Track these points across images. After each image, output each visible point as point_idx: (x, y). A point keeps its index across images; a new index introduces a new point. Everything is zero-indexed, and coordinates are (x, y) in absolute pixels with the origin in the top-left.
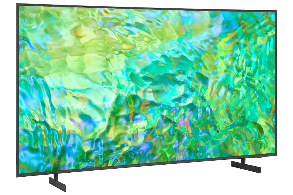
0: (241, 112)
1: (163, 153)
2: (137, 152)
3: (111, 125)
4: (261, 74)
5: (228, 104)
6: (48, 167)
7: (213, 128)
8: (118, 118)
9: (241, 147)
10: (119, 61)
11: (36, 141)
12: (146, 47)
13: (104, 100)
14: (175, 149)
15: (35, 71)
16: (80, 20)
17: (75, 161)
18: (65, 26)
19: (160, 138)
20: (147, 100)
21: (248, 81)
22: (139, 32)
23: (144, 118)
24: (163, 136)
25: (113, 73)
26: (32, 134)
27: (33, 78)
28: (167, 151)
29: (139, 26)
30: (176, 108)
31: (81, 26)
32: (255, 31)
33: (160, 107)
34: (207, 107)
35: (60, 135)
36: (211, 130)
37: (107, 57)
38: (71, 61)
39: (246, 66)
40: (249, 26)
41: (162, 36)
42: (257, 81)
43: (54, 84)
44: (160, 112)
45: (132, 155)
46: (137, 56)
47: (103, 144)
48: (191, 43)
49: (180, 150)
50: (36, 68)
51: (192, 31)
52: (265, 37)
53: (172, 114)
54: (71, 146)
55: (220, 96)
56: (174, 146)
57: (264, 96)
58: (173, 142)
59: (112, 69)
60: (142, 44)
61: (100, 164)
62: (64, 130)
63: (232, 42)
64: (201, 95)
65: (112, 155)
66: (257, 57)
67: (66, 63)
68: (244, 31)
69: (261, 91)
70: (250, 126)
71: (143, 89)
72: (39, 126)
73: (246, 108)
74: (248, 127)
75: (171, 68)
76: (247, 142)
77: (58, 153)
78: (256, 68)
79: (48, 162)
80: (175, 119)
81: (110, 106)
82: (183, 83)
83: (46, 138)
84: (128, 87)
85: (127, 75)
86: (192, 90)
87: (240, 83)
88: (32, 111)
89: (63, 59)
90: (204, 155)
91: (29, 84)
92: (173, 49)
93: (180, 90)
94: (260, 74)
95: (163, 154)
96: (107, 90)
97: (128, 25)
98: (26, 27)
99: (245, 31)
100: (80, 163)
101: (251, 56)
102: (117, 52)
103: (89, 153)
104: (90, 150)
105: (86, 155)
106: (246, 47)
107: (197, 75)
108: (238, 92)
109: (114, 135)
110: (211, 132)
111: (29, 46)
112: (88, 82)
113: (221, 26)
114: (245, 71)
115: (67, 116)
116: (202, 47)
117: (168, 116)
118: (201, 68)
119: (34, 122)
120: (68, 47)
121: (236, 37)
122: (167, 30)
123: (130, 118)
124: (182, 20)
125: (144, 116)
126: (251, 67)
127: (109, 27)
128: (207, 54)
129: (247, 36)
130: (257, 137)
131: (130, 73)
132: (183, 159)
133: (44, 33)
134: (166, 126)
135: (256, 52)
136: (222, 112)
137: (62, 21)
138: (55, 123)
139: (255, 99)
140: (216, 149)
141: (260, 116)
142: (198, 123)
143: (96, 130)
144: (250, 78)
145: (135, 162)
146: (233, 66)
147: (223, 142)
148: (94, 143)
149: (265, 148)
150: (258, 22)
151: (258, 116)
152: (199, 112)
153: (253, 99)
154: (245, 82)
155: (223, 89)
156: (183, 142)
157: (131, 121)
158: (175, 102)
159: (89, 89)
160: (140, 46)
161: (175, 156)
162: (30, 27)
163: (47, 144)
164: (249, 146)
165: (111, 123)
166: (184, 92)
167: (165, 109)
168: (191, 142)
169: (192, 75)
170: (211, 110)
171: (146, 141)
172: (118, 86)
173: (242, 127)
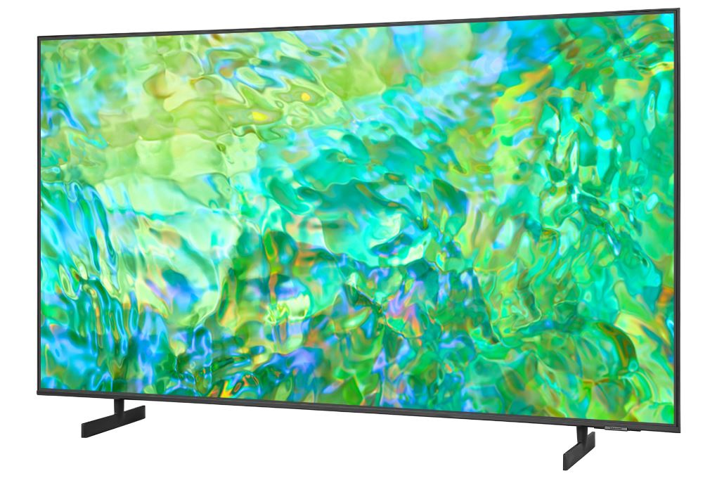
0: (564, 291)
1: (348, 379)
2: (287, 369)
3: (229, 299)
4: (629, 187)
5: (525, 268)
6: (104, 380)
7: (479, 329)
8: (243, 284)
9: (562, 391)
10: (245, 150)
11: (83, 319)
12: (306, 115)
13: (214, 241)
14: (379, 372)
15: (79, 173)
16: (163, 59)
17: (156, 374)
18: (134, 74)
19: (341, 341)
20: (310, 246)
21: (585, 206)
22: (288, 81)
23: (302, 289)
24: (348, 336)
25: (231, 180)
26: (75, 305)
27: (76, 187)
28: (359, 375)
29: (290, 65)
30: (382, 269)
31: (164, 72)
32: (608, 63)
33: (340, 265)
34: (463, 272)
35: (126, 313)
36: (475, 333)
37: (219, 141)
38: (146, 149)
39: (579, 163)
40: (587, 50)
41: (345, 89)
42: (614, 207)
43: (113, 201)
44: (340, 276)
45: (274, 375)
46: (286, 138)
47: (211, 342)
48: (419, 104)
49: (391, 378)
50: (81, 166)
51: (421, 70)
52: (641, 78)
53: (370, 285)
54: (148, 338)
55: (501, 245)
56: (376, 366)
57: (636, 251)
58: (373, 355)
59: (229, 170)
60: (297, 109)
61: (205, 386)
62: (134, 303)
63: (536, 96)
64: (447, 240)
65: (230, 371)
66: (613, 137)
67: (136, 156)
68: (573, 66)
69: (629, 236)
70: (589, 333)
71: (299, 218)
72: (88, 291)
73: (578, 281)
74: (584, 335)
75: (367, 167)
76: (581, 377)
77: (123, 353)
78: (612, 170)
79: (105, 368)
80: (379, 297)
81: (227, 255)
82: (398, 206)
83: (100, 317)
84: (266, 212)
85: (263, 184)
86: (423, 226)
87: (561, 212)
88: (74, 258)
89: (130, 146)
90: (455, 398)
91: (69, 201)
92: (372, 119)
93: (392, 225)
94: (623, 187)
95: (349, 383)
96: (220, 218)
97: (265, 64)
98: (62, 80)
99: (576, 65)
100: (166, 379)
101: (595, 134)
102: (239, 130)
103: (184, 359)
104: (185, 353)
105: (178, 363)
106: (579, 111)
107: (434, 186)
108: (554, 236)
109: (236, 325)
110: (474, 341)
111: (67, 120)
112: (179, 197)
113: (504, 54)
114: (576, 178)
115: (140, 272)
116: (449, 112)
117: (362, 288)
118: (446, 169)
119: (77, 280)
120: (140, 121)
121: (549, 81)
122: (356, 73)
123: (270, 287)
124: (397, 45)
125: (301, 283)
126: (596, 168)
127: (222, 72)
128: (462, 132)
129: (583, 78)
130: (615, 366)
131: (269, 179)
132: (400, 400)
133: (94, 91)
134: (357, 314)
135: (610, 124)
136: (506, 288)
137: (127, 62)
138: (116, 285)
139: (607, 260)
140: (491, 385)
141: (623, 308)
142: (441, 311)
143: (197, 308)
144: (591, 198)
145: (282, 394)
146: (538, 165)
147: (510, 369)
148: (192, 338)
149: (639, 402)
150: (617, 37)
151: (617, 308)
152: (441, 284)
153: (601, 257)
154: (576, 208)
155: (509, 228)
156: (398, 357)
157: (273, 294)
158: (378, 255)
159: (181, 213)
160: (292, 115)
161: (379, 391)
162: (69, 79)
163: (102, 329)
164: (590, 389)
165: (229, 294)
166: (401, 230)
167: (354, 271)
168: (421, 359)
169: (421, 185)
170: (475, 280)
171: (307, 346)
172: (242, 208)
173: (567, 335)
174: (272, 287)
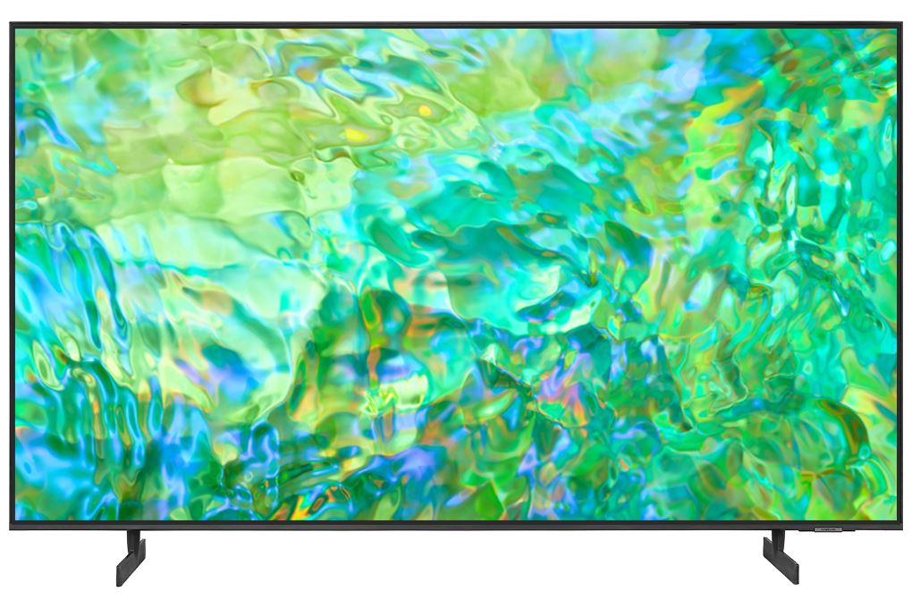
0: (778, 362)
1: (483, 485)
2: (393, 476)
3: (307, 384)
4: (860, 233)
5: (727, 334)
6: (105, 504)
7: (666, 413)
8: (328, 362)
9: (775, 487)
10: (333, 180)
11: (72, 417)
12: (426, 135)
13: (285, 303)
14: (527, 474)
15: (69, 210)
16: (208, 53)
17: (189, 491)
18: (161, 71)
19: (472, 435)
20: (429, 309)
21: (805, 256)
22: (400, 89)
23: (417, 367)
24: (483, 428)
25: (312, 221)
26: (58, 398)
27: (63, 229)
28: (499, 479)
29: (402, 68)
30: (532, 339)
31: (210, 70)
32: (834, 81)
33: (472, 334)
34: (644, 340)
35: (142, 408)
36: (661, 419)
37: (294, 167)
38: (180, 179)
39: (798, 202)
40: (809, 63)
41: (482, 102)
42: (841, 257)
43: (124, 249)
44: (472, 349)
45: (376, 485)
46: (396, 165)
47: (278, 443)
48: (587, 125)
49: (544, 482)
50: (72, 200)
51: (589, 81)
52: (875, 100)
53: (515, 360)
54: (177, 442)
55: (696, 306)
56: (522, 467)
57: (869, 311)
58: (518, 452)
59: (309, 206)
60: (412, 126)
61: (267, 505)
62: (156, 392)
63: (742, 118)
64: (624, 299)
65: (307, 482)
66: (840, 171)
67: (162, 186)
68: (791, 81)
69: (860, 292)
70: (810, 414)
71: (414, 272)
72: (81, 377)
73: (796, 349)
74: (803, 416)
75: (512, 205)
76: (799, 468)
77: (137, 463)
78: (839, 210)
79: (106, 486)
80: (528, 376)
81: (304, 324)
82: (556, 256)
83: (100, 415)
84: (364, 264)
85: (360, 226)
86: (591, 282)
87: (775, 263)
88: (59, 331)
89: (153, 172)
90: (632, 504)
91: (51, 249)
92: (521, 142)
93: (547, 280)
94: (852, 232)
95: (484, 490)
96: (294, 273)
97: (365, 65)
98: (43, 77)
99: (794, 81)
100: (205, 497)
101: (818, 167)
102: (326, 153)
103: (234, 469)
104: (237, 459)
105: (226, 474)
106: (798, 138)
107: (607, 231)
108: (765, 294)
109: (317, 418)
110: (659, 428)
111: (51, 133)
112: (232, 244)
113: (701, 64)
114: (793, 221)
115: (166, 349)
116: (627, 135)
117: (504, 365)
118: (623, 208)
119: (64, 363)
120: (171, 137)
121: (759, 100)
122: (499, 81)
123: (368, 366)
124: (556, 47)
125: (415, 358)
126: (819, 208)
127: (300, 73)
128: (644, 162)
129: (803, 97)
130: (842, 454)
131: (369, 220)
132: (556, 510)
133: (96, 95)
134: (495, 399)
135: (837, 155)
136: (701, 360)
137: (151, 55)
138: (128, 369)
139: (834, 321)
140: (681, 485)
141: (853, 381)
142: (612, 393)
143: (257, 398)
144: (814, 246)
145: (385, 510)
146: (745, 204)
147: (706, 462)
148: (249, 437)
149: (872, 496)
150: (846, 49)
151: (844, 381)
152: (615, 356)
153: (824, 318)
154: (794, 257)
155: (707, 283)
156: (555, 454)
157: (373, 375)
158: (527, 320)
159: (234, 267)
160: (404, 135)
161: (526, 500)
162: (54, 76)
163: (103, 431)
164: (810, 484)
165: (306, 377)
166: (560, 286)
167: (491, 342)
168: (585, 455)
169: (588, 229)
170: (661, 350)
171: (422, 444)
172: (328, 259)
173: (781, 417)
174: (372, 366)
